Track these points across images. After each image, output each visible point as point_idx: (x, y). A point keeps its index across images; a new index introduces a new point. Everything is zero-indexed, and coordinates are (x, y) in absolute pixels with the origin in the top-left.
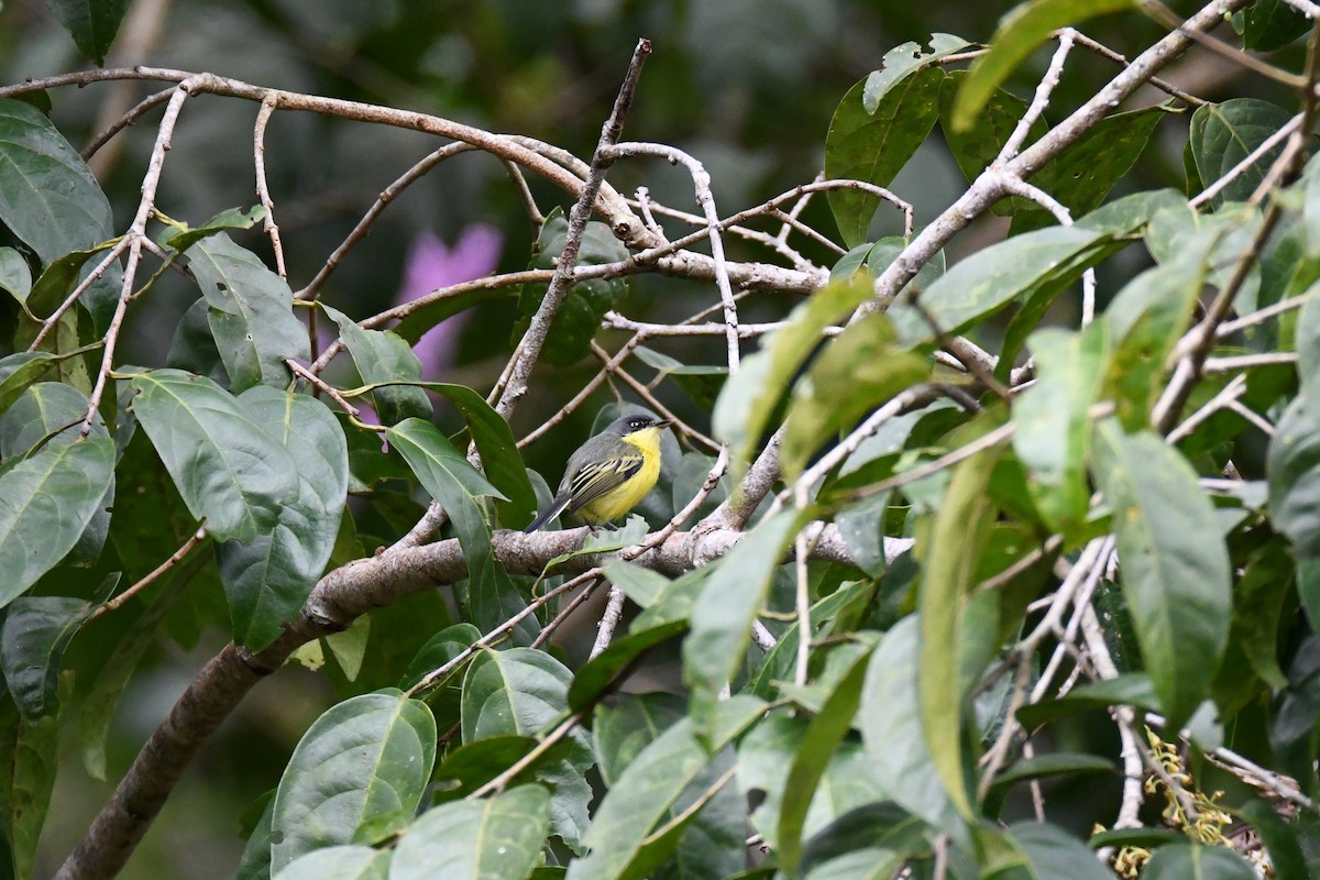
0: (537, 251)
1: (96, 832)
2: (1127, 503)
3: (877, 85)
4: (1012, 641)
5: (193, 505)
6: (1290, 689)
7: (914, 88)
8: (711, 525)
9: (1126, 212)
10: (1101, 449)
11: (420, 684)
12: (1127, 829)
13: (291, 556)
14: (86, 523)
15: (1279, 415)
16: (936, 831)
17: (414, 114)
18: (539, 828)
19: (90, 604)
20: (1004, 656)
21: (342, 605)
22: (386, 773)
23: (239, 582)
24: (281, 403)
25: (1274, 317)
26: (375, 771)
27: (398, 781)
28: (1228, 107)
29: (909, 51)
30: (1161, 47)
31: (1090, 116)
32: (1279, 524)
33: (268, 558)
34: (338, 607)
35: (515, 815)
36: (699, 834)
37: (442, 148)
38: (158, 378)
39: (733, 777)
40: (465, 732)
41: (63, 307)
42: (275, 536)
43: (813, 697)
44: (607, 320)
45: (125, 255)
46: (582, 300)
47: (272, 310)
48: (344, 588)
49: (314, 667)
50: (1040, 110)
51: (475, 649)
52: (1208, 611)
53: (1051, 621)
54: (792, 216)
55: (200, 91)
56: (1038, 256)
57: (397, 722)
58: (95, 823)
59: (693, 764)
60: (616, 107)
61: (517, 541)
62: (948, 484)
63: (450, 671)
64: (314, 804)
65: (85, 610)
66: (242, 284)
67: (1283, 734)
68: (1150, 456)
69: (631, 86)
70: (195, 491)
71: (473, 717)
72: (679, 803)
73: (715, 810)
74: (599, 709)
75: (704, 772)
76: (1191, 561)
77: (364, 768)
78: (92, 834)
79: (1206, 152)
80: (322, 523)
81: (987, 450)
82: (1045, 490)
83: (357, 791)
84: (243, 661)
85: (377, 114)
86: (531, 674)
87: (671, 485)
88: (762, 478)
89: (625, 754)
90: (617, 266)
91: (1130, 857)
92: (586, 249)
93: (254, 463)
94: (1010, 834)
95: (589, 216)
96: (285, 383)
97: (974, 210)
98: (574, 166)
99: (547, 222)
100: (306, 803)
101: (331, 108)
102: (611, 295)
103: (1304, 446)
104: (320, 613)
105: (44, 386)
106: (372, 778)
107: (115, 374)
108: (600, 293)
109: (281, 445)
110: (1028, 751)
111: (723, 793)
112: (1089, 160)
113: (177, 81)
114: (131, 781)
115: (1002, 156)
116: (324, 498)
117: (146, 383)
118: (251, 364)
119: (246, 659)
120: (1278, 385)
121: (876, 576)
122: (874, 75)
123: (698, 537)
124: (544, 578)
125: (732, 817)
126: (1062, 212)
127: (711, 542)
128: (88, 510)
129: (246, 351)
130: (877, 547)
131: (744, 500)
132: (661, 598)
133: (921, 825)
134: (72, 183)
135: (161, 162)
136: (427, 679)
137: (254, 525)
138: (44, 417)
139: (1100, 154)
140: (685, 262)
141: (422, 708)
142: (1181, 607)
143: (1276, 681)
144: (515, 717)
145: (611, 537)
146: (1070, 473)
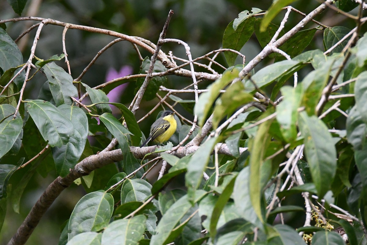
0: (141, 69)
1: (19, 232)
2: (308, 135)
3: (237, 22)
4: (275, 175)
5: (45, 137)
6: (352, 188)
7: (247, 23)
8: (191, 144)
9: (306, 56)
10: (301, 120)
11: (110, 189)
12: (307, 227)
13: (73, 151)
14: (14, 142)
15: (349, 112)
16: (254, 226)
17: (107, 30)
18: (143, 227)
19: (16, 166)
20: (272, 179)
21: (87, 167)
22: (100, 214)
23: (58, 158)
24: (69, 109)
25: (348, 84)
26: (97, 213)
27: (103, 216)
28: (334, 28)
29: (245, 13)
30: (315, 11)
31: (296, 30)
32: (350, 141)
33: (66, 152)
34: (86, 168)
35: (137, 223)
36: (188, 229)
37: (115, 40)
38: (34, 102)
39: (198, 212)
40: (122, 202)
41: (9, 83)
42: (68, 145)
43: (220, 190)
44: (161, 88)
45: (26, 69)
46: (154, 82)
47: (67, 83)
48: (88, 163)
49: (78, 184)
50: (282, 29)
51: (125, 179)
52: (330, 165)
53: (286, 169)
54: (213, 60)
55: (47, 23)
56: (281, 68)
57: (103, 200)
58: (19, 229)
59: (186, 209)
60: (164, 29)
61: (136, 149)
62: (258, 130)
63: (118, 185)
64: (80, 222)
65: (14, 168)
66: (59, 76)
67: (351, 200)
68: (314, 122)
69: (168, 23)
70: (45, 133)
71: (124, 198)
72: (182, 220)
73: (192, 222)
74: (160, 194)
75: (189, 211)
76: (325, 151)
77: (94, 212)
78: (18, 232)
79: (328, 40)
80: (81, 142)
81: (269, 120)
82: (285, 131)
83: (92, 219)
84: (60, 183)
85: (97, 30)
86: (140, 186)
87: (178, 134)
88: (204, 131)
89: (167, 206)
90: (163, 73)
91: (305, 238)
92: (155, 68)
93: (62, 125)
94: (275, 228)
95: (156, 59)
96: (71, 103)
97: (264, 56)
98: (151, 45)
99: (144, 60)
100: (78, 222)
101: (84, 28)
102: (162, 81)
103: (357, 119)
104: (82, 170)
105: (4, 105)
106: (96, 215)
107: (23, 101)
108: (159, 80)
109: (69, 120)
110: (280, 205)
111: (195, 217)
112: (297, 43)
113: (41, 21)
114: (29, 217)
115: (271, 41)
116: (82, 135)
117: (31, 104)
118: (61, 98)
119: (61, 183)
120: (349, 103)
121: (237, 158)
122: (236, 19)
123: (187, 148)
124: (144, 160)
125: (197, 224)
126: (288, 57)
127: (191, 149)
128: (15, 138)
129: (60, 95)
130: (237, 149)
131: (200, 137)
132: (177, 163)
133: (251, 224)
134: (12, 49)
135: (36, 43)
136: (112, 187)
137: (62, 142)
138: (4, 114)
139: (300, 41)
140: (182, 72)
141: (110, 195)
142: (323, 164)
143: (349, 186)
144: (136, 198)
145: (163, 148)
146: (292, 126)
